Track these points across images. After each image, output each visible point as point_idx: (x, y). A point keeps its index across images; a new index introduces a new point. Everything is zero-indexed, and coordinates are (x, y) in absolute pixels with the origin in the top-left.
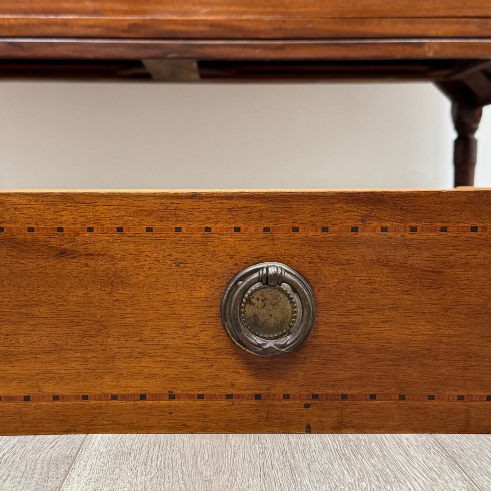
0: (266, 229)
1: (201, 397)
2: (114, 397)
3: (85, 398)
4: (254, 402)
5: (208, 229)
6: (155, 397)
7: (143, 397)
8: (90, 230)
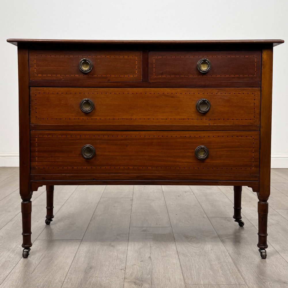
0: (203, 93)
1: (193, 119)
2: (180, 119)
3: (175, 119)
4: (201, 120)
5: (194, 93)
6: (186, 119)
7: (184, 119)
8: (177, 93)
